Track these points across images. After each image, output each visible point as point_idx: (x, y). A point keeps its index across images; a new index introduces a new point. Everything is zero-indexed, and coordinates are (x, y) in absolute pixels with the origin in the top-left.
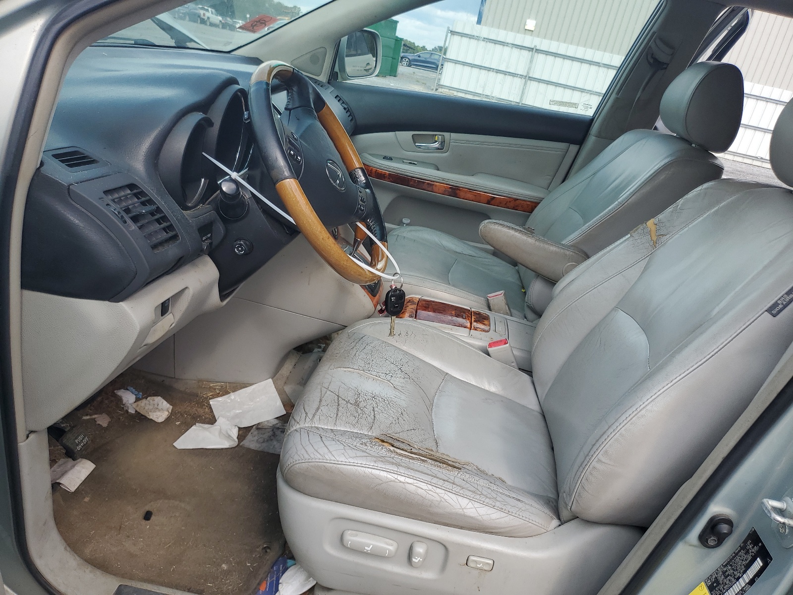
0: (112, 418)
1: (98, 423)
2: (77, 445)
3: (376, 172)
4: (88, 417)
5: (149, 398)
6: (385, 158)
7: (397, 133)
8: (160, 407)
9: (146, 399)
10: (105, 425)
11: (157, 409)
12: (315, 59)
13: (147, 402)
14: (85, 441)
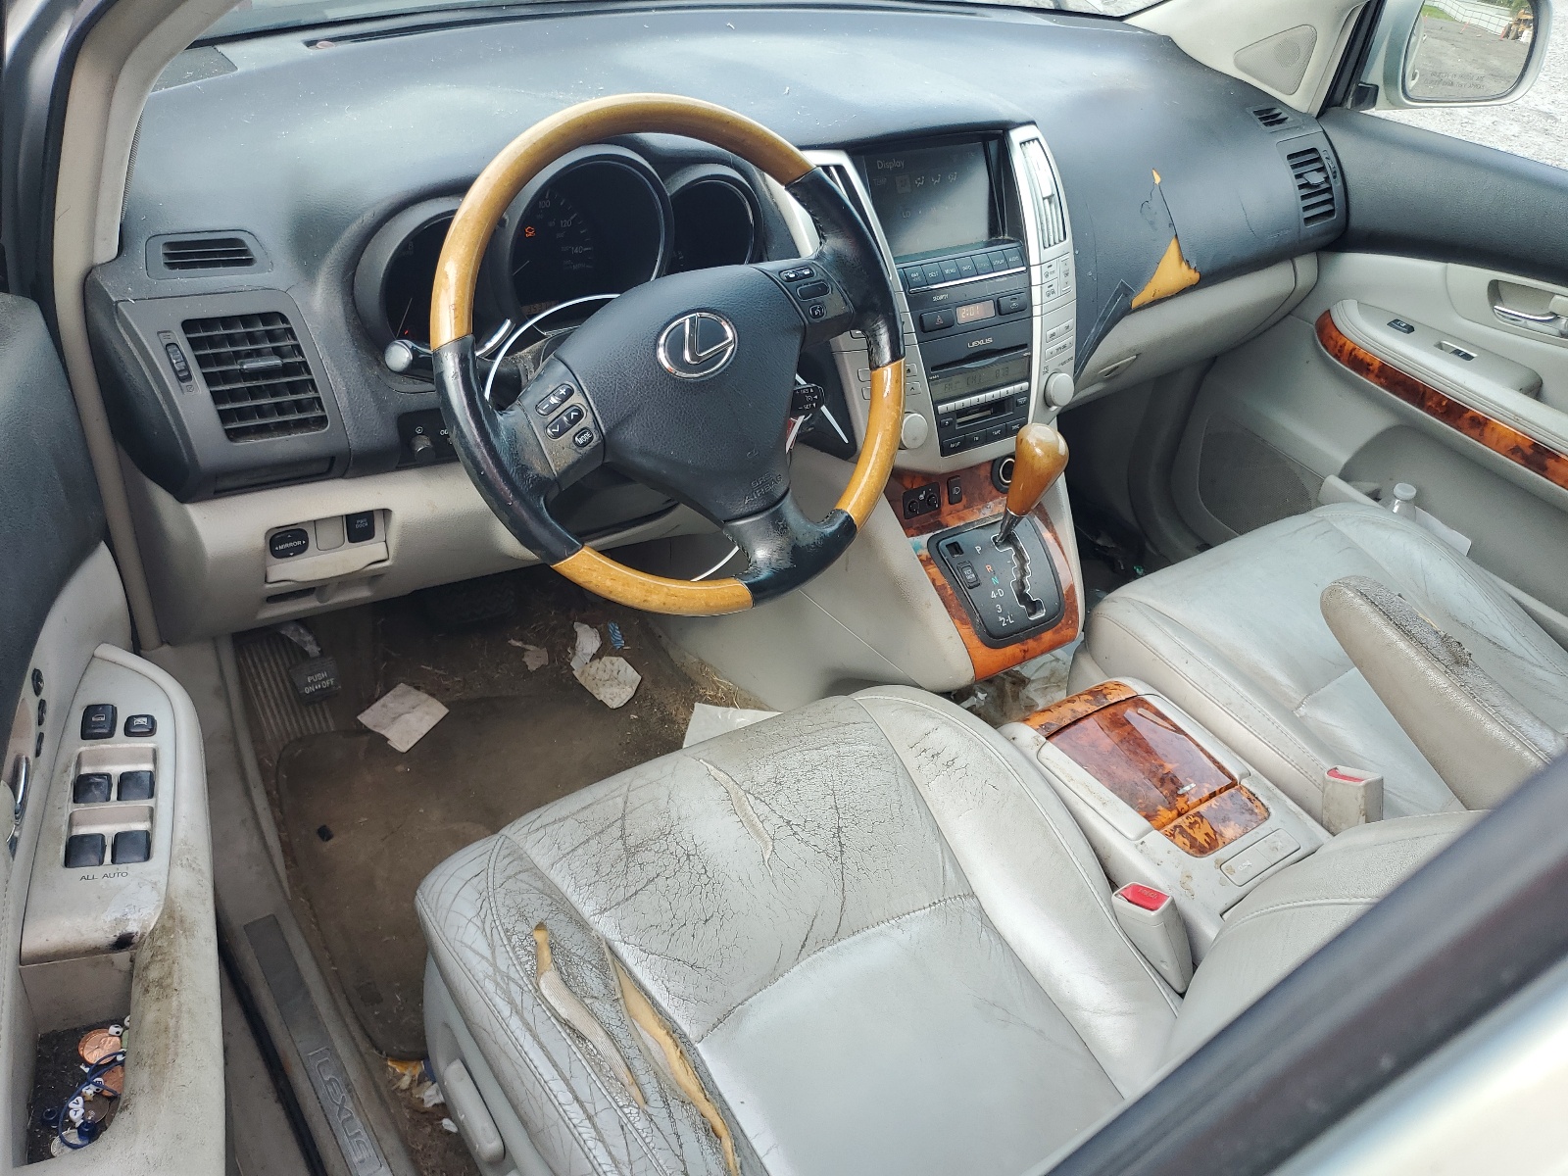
0: (551, 661)
1: (525, 659)
2: (308, 685)
3: (1351, 353)
4: (519, 644)
5: (604, 659)
6: (1395, 324)
7: (1451, 265)
8: (621, 678)
9: (600, 659)
10: (532, 668)
11: (614, 679)
12: (1292, 51)
13: (601, 666)
14: (326, 684)
